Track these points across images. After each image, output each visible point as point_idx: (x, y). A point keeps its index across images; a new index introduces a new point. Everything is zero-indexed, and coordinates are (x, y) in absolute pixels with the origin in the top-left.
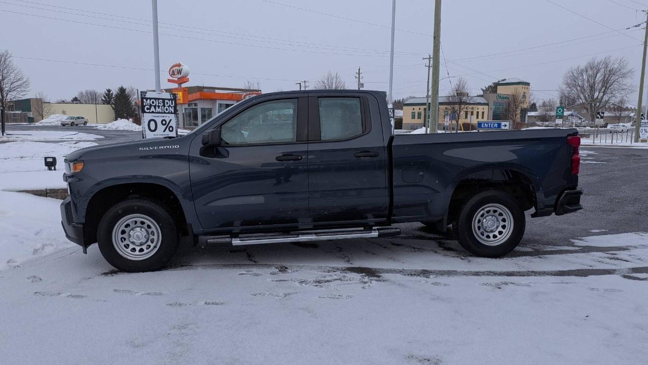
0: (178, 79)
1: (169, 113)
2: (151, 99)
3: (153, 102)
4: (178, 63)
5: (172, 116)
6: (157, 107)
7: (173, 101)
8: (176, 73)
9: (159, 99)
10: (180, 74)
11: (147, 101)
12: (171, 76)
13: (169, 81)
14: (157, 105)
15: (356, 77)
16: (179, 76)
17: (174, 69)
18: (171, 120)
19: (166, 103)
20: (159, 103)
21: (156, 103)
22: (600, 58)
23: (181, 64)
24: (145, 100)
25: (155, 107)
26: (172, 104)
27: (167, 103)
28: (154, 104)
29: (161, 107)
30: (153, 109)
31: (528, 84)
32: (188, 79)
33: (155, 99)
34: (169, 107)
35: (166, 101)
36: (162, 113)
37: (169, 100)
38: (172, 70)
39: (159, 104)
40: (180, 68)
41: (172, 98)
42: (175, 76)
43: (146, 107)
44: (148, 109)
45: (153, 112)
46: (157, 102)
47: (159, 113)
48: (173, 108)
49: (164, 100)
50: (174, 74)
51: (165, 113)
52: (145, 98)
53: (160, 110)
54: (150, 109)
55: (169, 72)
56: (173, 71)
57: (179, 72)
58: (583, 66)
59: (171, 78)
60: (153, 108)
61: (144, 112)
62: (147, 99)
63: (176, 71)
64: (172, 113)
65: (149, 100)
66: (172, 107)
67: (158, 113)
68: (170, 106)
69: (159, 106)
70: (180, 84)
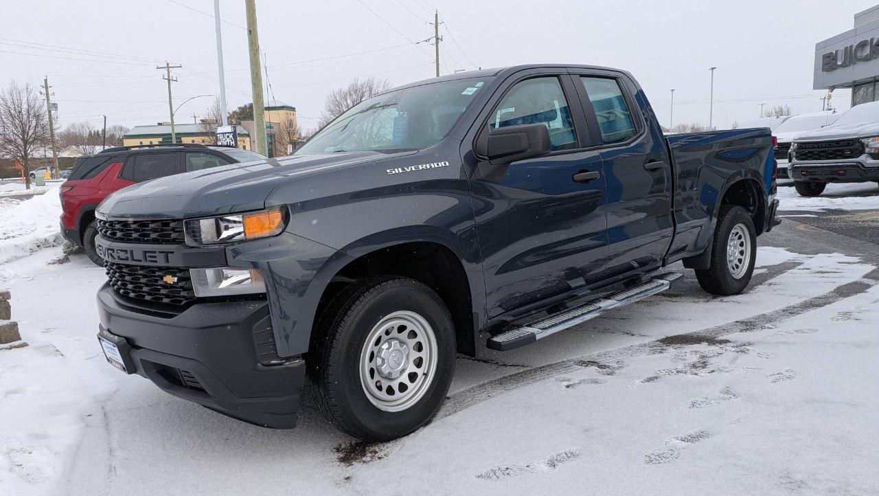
15: (41, 93)
22: (362, 80)
31: (293, 109)
58: (345, 88)
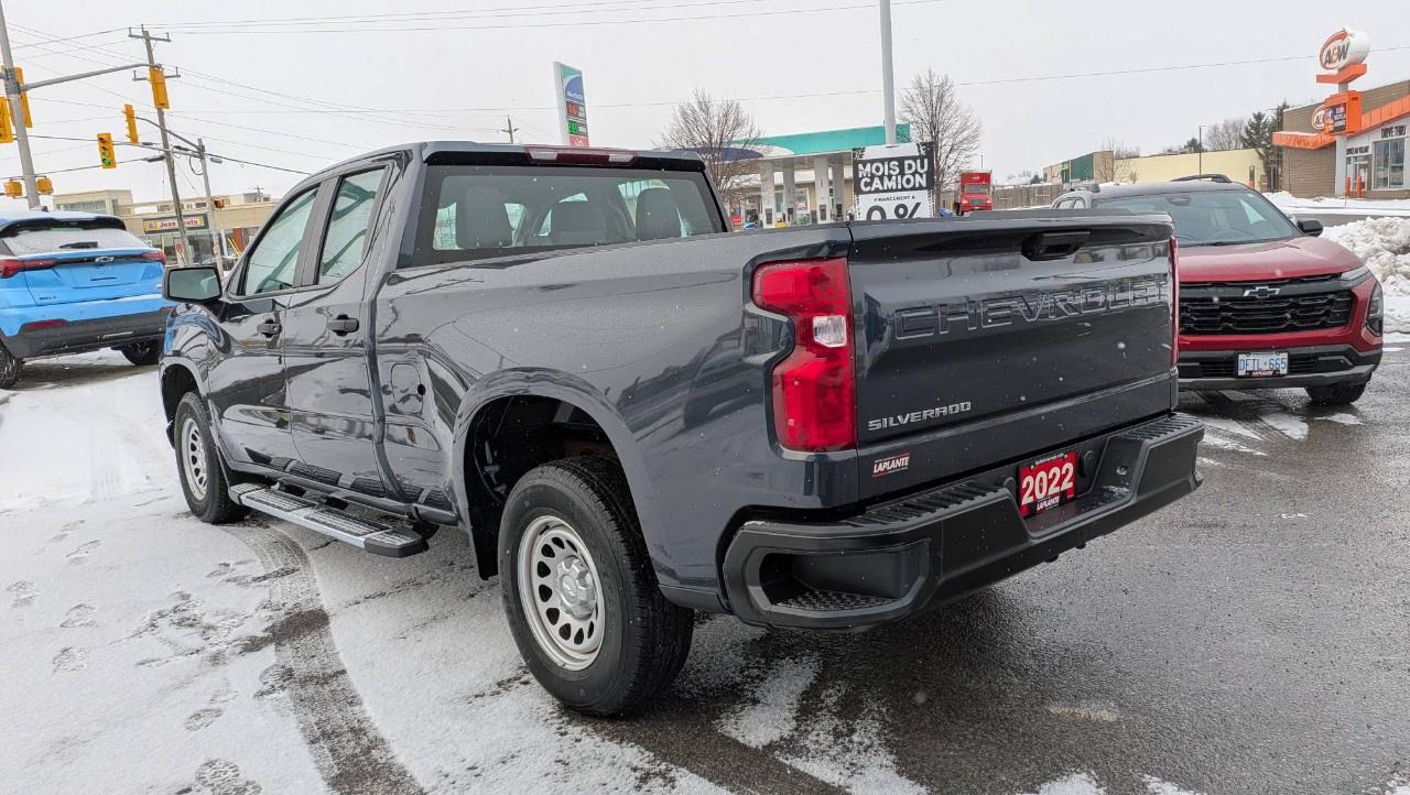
0: (1340, 70)
1: (914, 188)
2: (872, 162)
3: (878, 169)
4: (1339, 30)
5: (923, 197)
6: (886, 179)
7: (926, 161)
8: (1334, 57)
9: (890, 160)
10: (1344, 58)
11: (864, 167)
12: (1324, 66)
13: (1321, 79)
14: (886, 173)
16: (1342, 63)
17: (1331, 47)
18: (918, 205)
19: (906, 166)
20: (889, 169)
21: (884, 169)
23: (1349, 30)
24: (860, 166)
25: (881, 178)
26: (922, 167)
27: (910, 167)
28: (880, 173)
29: (894, 178)
30: (877, 184)
32: (1365, 65)
33: (882, 161)
34: (913, 174)
35: (906, 162)
36: (897, 190)
37: (914, 158)
38: (1325, 53)
39: (891, 172)
40: (1345, 42)
41: (923, 153)
42: (1332, 66)
43: (864, 180)
44: (866, 184)
45: (877, 191)
46: (886, 166)
47: (891, 190)
48: (924, 176)
49: (901, 160)
50: (1330, 61)
51: (903, 189)
52: (861, 162)
53: (892, 184)
54: (870, 184)
55: (1321, 56)
56: (1329, 52)
57: (1342, 53)
59: (1325, 72)
60: (877, 180)
61: (858, 191)
62: (864, 163)
63: (1336, 51)
64: (921, 188)
65: (868, 165)
66: (921, 175)
67: (888, 191)
68: (916, 172)
69: (890, 177)
70: (1344, 83)
